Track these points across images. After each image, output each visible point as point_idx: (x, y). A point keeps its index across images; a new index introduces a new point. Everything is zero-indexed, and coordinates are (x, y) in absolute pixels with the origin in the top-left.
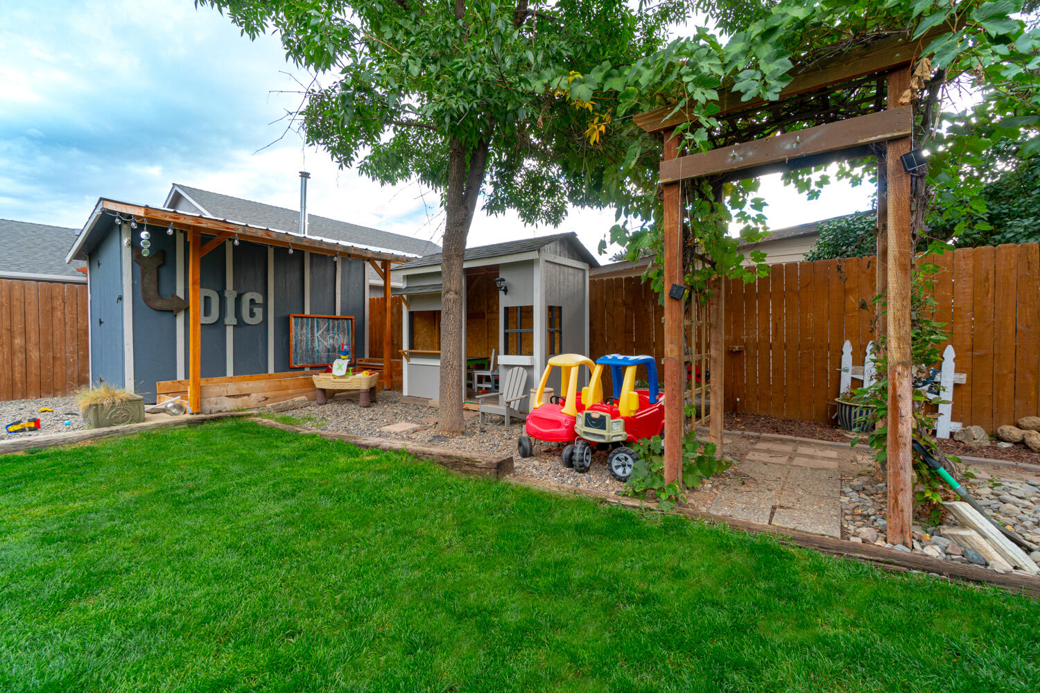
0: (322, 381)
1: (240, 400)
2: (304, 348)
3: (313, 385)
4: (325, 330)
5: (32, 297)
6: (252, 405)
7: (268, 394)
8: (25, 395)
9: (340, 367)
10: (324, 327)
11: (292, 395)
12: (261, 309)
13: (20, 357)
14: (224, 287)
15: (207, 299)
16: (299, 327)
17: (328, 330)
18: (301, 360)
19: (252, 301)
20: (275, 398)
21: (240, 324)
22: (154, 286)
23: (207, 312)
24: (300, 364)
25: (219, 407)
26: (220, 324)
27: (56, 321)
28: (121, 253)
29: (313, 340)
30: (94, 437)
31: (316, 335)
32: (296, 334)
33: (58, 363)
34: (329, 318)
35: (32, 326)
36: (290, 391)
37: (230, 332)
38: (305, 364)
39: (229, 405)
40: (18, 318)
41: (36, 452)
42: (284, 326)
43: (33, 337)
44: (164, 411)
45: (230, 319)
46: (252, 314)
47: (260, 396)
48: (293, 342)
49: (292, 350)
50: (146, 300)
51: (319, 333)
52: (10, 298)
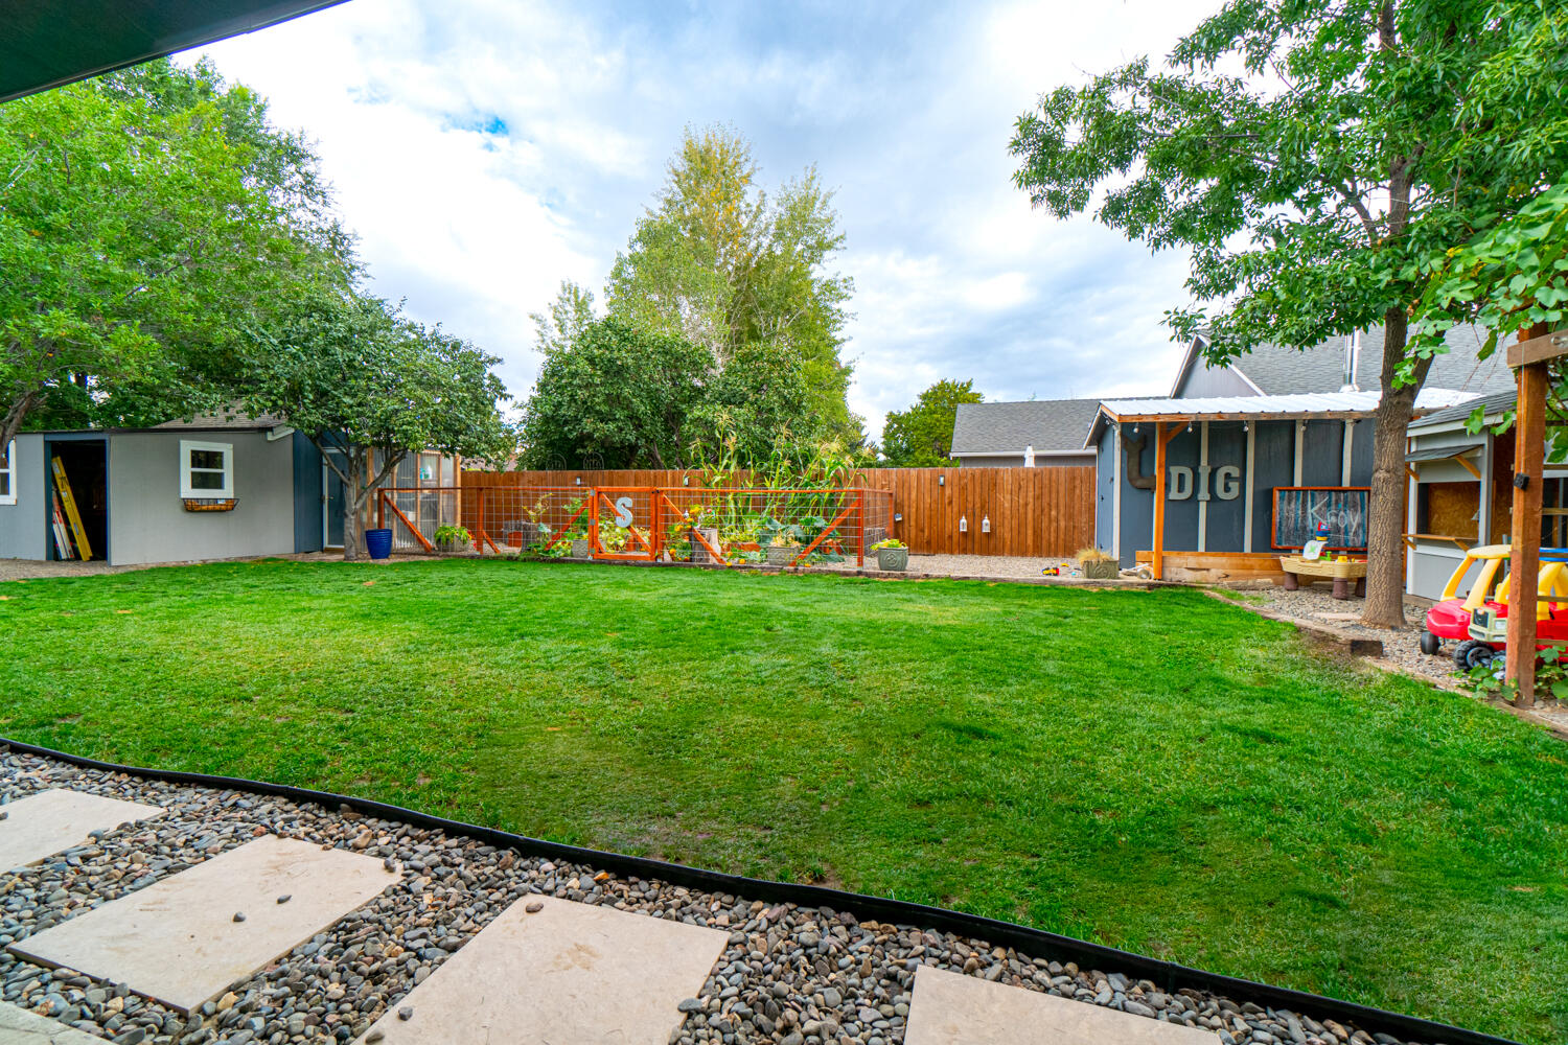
0: (1291, 564)
1: (1199, 573)
2: (1292, 526)
3: (1280, 568)
4: (1324, 505)
6: (1211, 580)
7: (1229, 572)
8: (1056, 555)
9: (1313, 550)
10: (1322, 500)
11: (1258, 576)
12: (1237, 484)
13: (1054, 524)
14: (1199, 464)
15: (1181, 477)
16: (1285, 502)
17: (1328, 505)
18: (1288, 539)
19: (1228, 476)
20: (1237, 576)
21: (1214, 499)
22: (1136, 468)
23: (1181, 489)
24: (1284, 545)
25: (1178, 577)
26: (1193, 499)
27: (1076, 497)
28: (1115, 439)
29: (1304, 518)
30: (1085, 584)
31: (1309, 511)
32: (1281, 510)
33: (1076, 529)
34: (1330, 491)
35: (1062, 503)
36: (1255, 572)
37: (1203, 507)
38: (1293, 545)
39: (1188, 577)
40: (1054, 495)
41: (1054, 586)
42: (1265, 501)
43: (1062, 510)
44: (1135, 574)
45: (1204, 495)
46: (1227, 489)
47: (1221, 572)
48: (1276, 519)
49: (1275, 528)
50: (1130, 480)
51: (1316, 508)
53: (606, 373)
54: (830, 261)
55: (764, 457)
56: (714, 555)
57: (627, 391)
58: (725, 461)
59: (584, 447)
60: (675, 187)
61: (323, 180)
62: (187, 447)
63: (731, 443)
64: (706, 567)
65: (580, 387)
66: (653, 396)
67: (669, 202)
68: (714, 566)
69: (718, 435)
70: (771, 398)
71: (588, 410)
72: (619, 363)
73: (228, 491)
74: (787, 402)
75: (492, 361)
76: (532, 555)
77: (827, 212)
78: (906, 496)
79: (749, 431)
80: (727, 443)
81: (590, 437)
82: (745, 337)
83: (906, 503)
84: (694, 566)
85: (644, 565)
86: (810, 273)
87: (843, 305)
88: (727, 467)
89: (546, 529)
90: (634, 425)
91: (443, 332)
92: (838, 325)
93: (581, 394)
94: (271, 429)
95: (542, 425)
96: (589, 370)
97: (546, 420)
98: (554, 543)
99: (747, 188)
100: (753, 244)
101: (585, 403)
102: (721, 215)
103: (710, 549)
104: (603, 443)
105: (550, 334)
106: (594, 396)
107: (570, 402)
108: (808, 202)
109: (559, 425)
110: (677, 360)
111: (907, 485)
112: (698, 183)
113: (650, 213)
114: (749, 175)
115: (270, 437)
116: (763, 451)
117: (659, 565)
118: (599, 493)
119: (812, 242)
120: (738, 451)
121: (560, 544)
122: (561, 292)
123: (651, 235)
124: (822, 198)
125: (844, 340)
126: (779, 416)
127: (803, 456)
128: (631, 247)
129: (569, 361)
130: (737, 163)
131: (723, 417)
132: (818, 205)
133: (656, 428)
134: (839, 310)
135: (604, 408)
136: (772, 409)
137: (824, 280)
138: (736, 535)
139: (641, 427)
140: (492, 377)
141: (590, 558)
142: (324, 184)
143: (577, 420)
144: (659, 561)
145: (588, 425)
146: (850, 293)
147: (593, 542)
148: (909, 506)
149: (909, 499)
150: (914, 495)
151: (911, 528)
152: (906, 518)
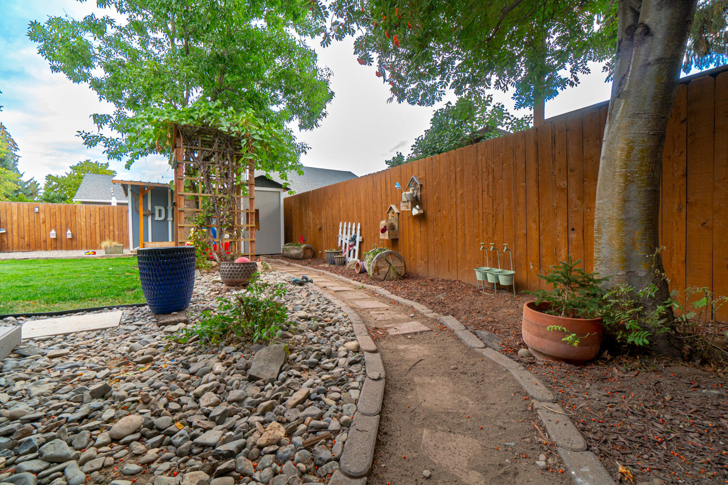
5: (116, 211)
13: (112, 233)
14: (167, 206)
15: (160, 210)
23: (160, 216)
26: (166, 220)
27: (123, 220)
33: (124, 236)
35: (116, 223)
37: (170, 223)
40: (111, 219)
43: (116, 226)
45: (170, 219)
50: (136, 211)
52: (109, 211)
78: (9, 218)
83: (9, 222)
111: (9, 212)
148: (12, 224)
149: (12, 220)
150: (15, 218)
151: (14, 237)
152: (9, 231)
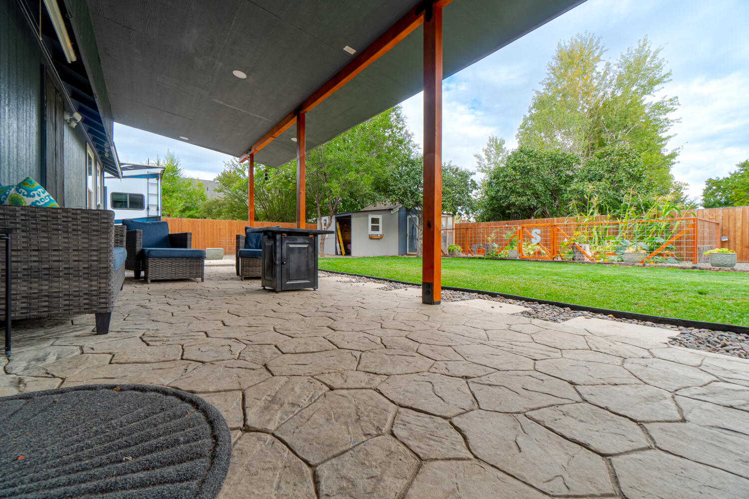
53: (521, 173)
54: (659, 90)
55: (615, 207)
56: (587, 257)
57: (532, 181)
58: (591, 211)
59: (510, 209)
60: (552, 76)
61: (402, 116)
62: (371, 216)
63: (595, 201)
64: (583, 263)
65: (508, 181)
66: (545, 182)
67: (549, 85)
68: (588, 263)
69: (586, 197)
70: (621, 175)
71: (513, 191)
72: (529, 167)
73: (380, 232)
74: (631, 176)
75: (471, 174)
76: (490, 257)
77: (656, 62)
78: (731, 225)
79: (606, 194)
80: (592, 201)
81: (513, 204)
82: (596, 146)
83: (732, 229)
84: (576, 262)
85: (547, 262)
86: (642, 101)
87: (670, 116)
88: (592, 214)
89: (496, 246)
90: (535, 197)
91: (452, 164)
92: (665, 129)
93: (509, 185)
94: (392, 209)
95: (490, 201)
96: (514, 173)
97: (492, 198)
98: (500, 251)
99: (598, 64)
100: (602, 93)
101: (511, 188)
102: (581, 83)
103: (585, 254)
104: (520, 206)
105: (483, 163)
106: (516, 185)
107: (503, 189)
108: (641, 59)
109: (497, 200)
110: (558, 163)
111: (732, 218)
112: (566, 71)
113: (537, 92)
114: (598, 56)
115: (392, 212)
116: (615, 204)
117: (556, 262)
118: (523, 228)
119: (644, 82)
120: (599, 205)
121: (502, 252)
122: (488, 142)
123: (541, 103)
124: (651, 55)
125: (670, 137)
126: (626, 184)
127: (644, 205)
128: (529, 112)
129: (503, 170)
130: (591, 52)
131: (589, 188)
132: (648, 59)
133: (546, 198)
134: (666, 119)
135: (521, 190)
136: (621, 181)
137: (654, 103)
138: (598, 248)
139: (539, 198)
140: (472, 180)
141: (518, 258)
142: (403, 116)
143: (507, 197)
144: (555, 260)
145: (513, 199)
146: (675, 107)
147: (520, 251)
148: (735, 232)
149: (735, 227)
150: (739, 224)
151: (737, 246)
152: (732, 239)
